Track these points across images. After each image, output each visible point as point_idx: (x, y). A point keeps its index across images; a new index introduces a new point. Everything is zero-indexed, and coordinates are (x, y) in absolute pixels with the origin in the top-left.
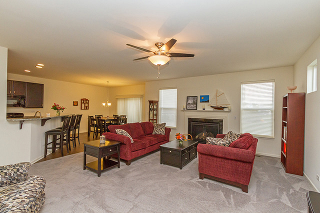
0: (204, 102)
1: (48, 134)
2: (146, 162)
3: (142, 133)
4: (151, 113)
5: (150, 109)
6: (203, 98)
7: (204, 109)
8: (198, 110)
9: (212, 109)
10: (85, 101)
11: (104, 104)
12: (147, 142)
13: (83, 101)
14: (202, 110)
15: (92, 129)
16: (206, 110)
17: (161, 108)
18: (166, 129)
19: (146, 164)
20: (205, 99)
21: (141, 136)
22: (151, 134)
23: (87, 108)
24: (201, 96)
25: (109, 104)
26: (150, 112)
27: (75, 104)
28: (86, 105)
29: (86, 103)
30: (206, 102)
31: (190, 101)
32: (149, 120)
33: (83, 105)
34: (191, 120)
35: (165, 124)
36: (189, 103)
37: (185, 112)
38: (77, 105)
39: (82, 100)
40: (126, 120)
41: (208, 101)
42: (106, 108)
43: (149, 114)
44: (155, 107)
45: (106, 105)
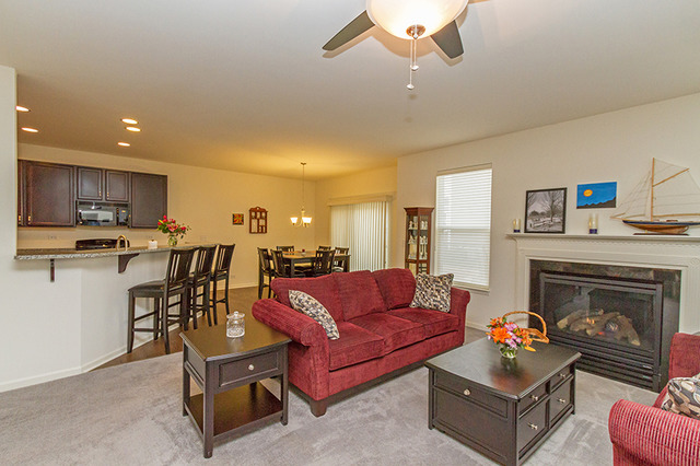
0: (593, 206)
1: (136, 292)
2: (378, 409)
3: (377, 302)
4: (412, 242)
5: (410, 233)
6: (588, 193)
7: (591, 231)
8: (569, 232)
9: (630, 232)
10: (258, 213)
11: (294, 220)
12: (388, 336)
13: (253, 214)
14: (586, 233)
15: (266, 280)
16: (601, 233)
17: (442, 230)
18: (454, 292)
19: (377, 417)
20: (601, 196)
21: (375, 311)
22: (407, 305)
23: (262, 230)
24: (581, 188)
25: (307, 220)
26: (408, 239)
27: (238, 219)
28: (262, 222)
29: (261, 217)
30: (601, 205)
31: (540, 206)
32: (408, 262)
33: (254, 222)
34: (538, 268)
35: (451, 276)
36: (535, 213)
37: (519, 241)
38: (241, 223)
39: (251, 211)
40: (345, 261)
41: (612, 204)
42: (300, 227)
43: (408, 247)
44: (424, 227)
45: (299, 220)
